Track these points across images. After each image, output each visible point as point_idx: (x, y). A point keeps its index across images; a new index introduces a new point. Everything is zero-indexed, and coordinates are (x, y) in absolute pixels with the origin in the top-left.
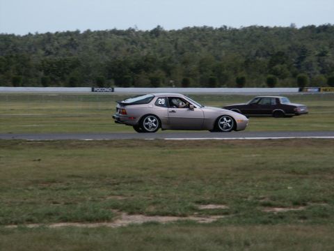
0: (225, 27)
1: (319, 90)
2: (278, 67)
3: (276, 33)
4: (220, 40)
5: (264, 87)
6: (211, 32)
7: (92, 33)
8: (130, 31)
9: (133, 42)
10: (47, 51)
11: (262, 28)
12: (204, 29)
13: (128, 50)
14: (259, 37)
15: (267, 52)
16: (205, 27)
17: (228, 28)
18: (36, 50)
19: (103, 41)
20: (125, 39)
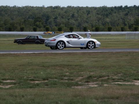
0: (15, 6)
1: (55, 33)
2: (38, 23)
3: (37, 9)
4: (13, 12)
5: (32, 31)
6: (9, 8)
11: (30, 7)
12: (6, 7)
14: (29, 10)
15: (33, 17)
16: (7, 6)
17: (16, 7)
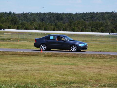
7: (99, 13)
8: (112, 13)
9: (114, 17)
10: (84, 19)
13: (113, 20)
18: (80, 19)
19: (103, 16)
20: (111, 15)
